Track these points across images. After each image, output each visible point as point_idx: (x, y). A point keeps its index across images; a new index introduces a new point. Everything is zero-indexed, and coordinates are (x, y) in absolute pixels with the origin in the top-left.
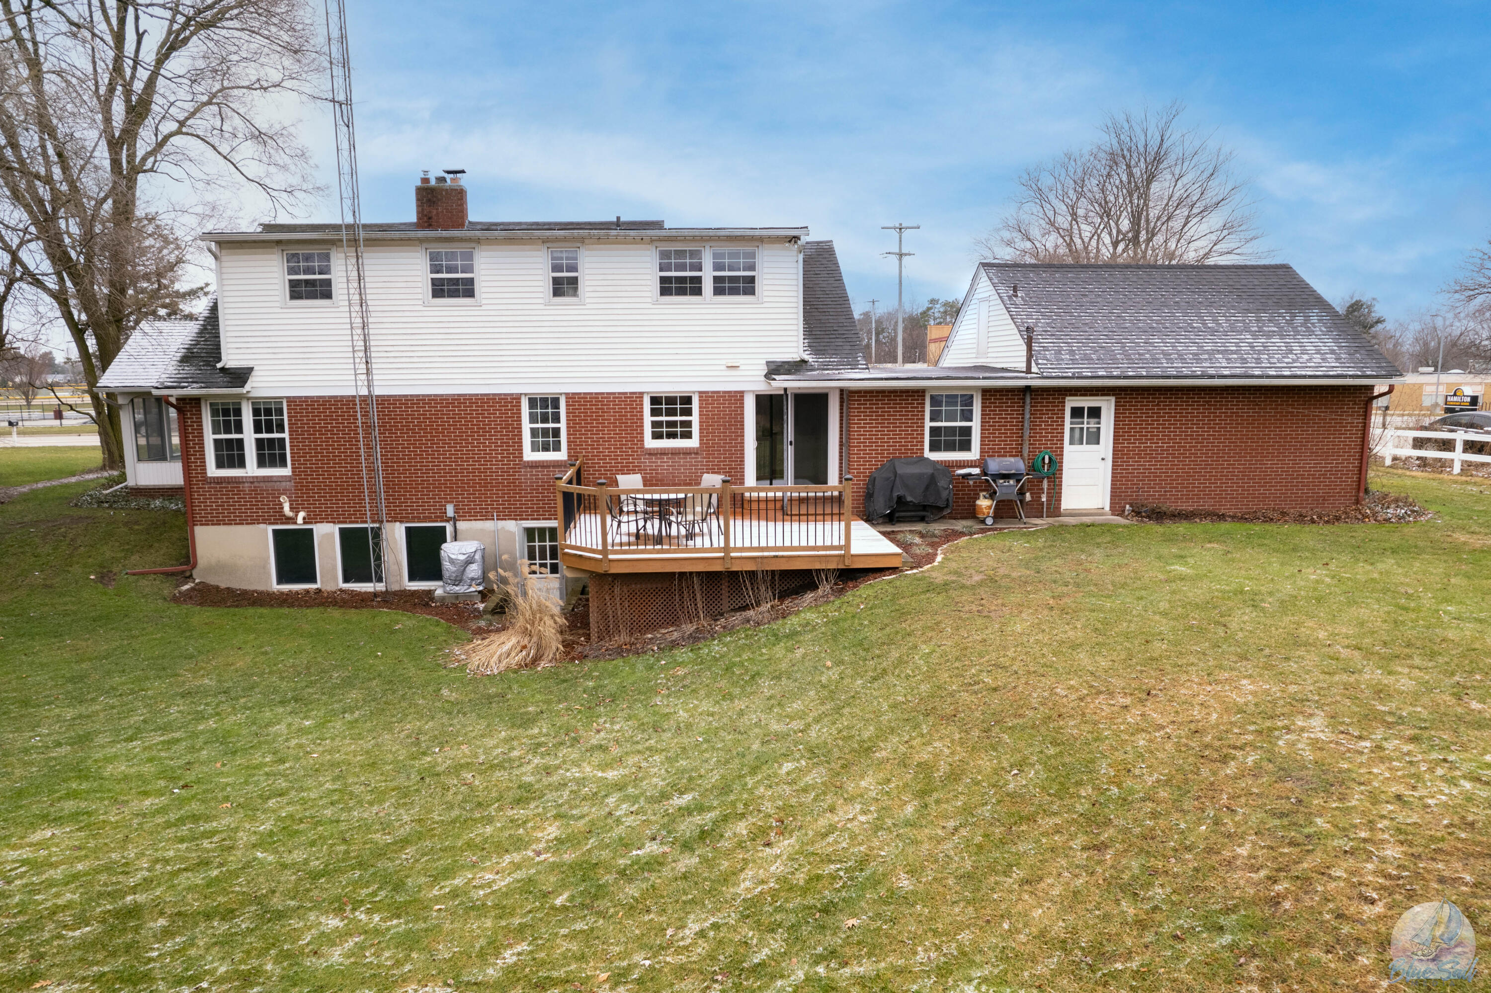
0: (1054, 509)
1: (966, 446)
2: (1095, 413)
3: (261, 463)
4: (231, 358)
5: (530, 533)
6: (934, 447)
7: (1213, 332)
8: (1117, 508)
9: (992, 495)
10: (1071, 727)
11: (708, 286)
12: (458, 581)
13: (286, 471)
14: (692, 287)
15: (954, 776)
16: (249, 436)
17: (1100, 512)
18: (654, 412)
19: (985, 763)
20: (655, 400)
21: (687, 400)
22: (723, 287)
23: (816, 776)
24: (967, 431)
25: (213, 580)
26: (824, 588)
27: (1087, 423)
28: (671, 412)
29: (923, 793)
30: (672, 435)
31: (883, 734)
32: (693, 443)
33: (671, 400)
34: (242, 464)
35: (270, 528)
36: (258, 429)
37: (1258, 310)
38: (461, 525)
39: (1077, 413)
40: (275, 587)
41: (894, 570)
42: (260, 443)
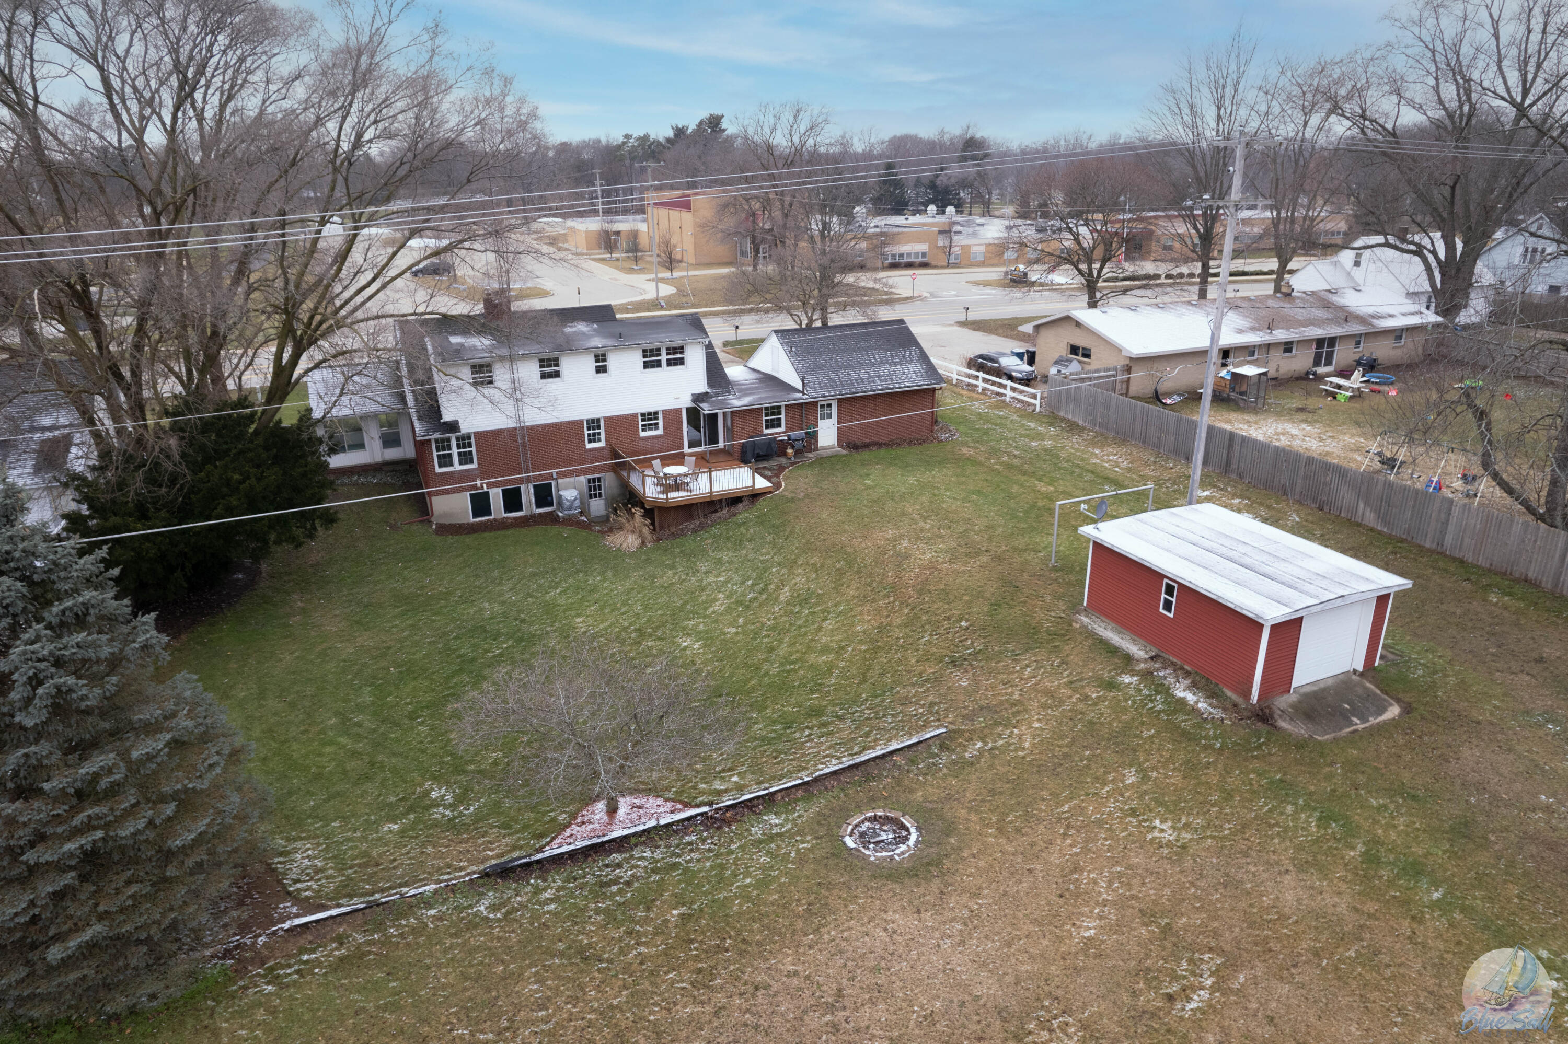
0: (816, 449)
1: (779, 426)
2: (830, 406)
3: (461, 464)
4: (447, 417)
5: (589, 481)
6: (767, 427)
7: (873, 364)
8: (840, 445)
9: (793, 447)
10: (849, 549)
11: (664, 363)
12: (570, 508)
13: (474, 466)
14: (658, 364)
15: (822, 566)
16: (455, 451)
17: (833, 447)
18: (643, 420)
19: (829, 561)
20: (643, 415)
21: (656, 413)
22: (670, 363)
23: (784, 571)
24: (780, 419)
25: (442, 521)
26: (745, 502)
27: (827, 411)
28: (650, 419)
29: (816, 571)
30: (650, 429)
31: (798, 556)
32: (660, 432)
33: (650, 414)
34: (451, 465)
35: (468, 494)
36: (458, 447)
37: (891, 350)
38: (560, 481)
39: (822, 406)
40: (472, 520)
41: (770, 492)
42: (459, 454)
